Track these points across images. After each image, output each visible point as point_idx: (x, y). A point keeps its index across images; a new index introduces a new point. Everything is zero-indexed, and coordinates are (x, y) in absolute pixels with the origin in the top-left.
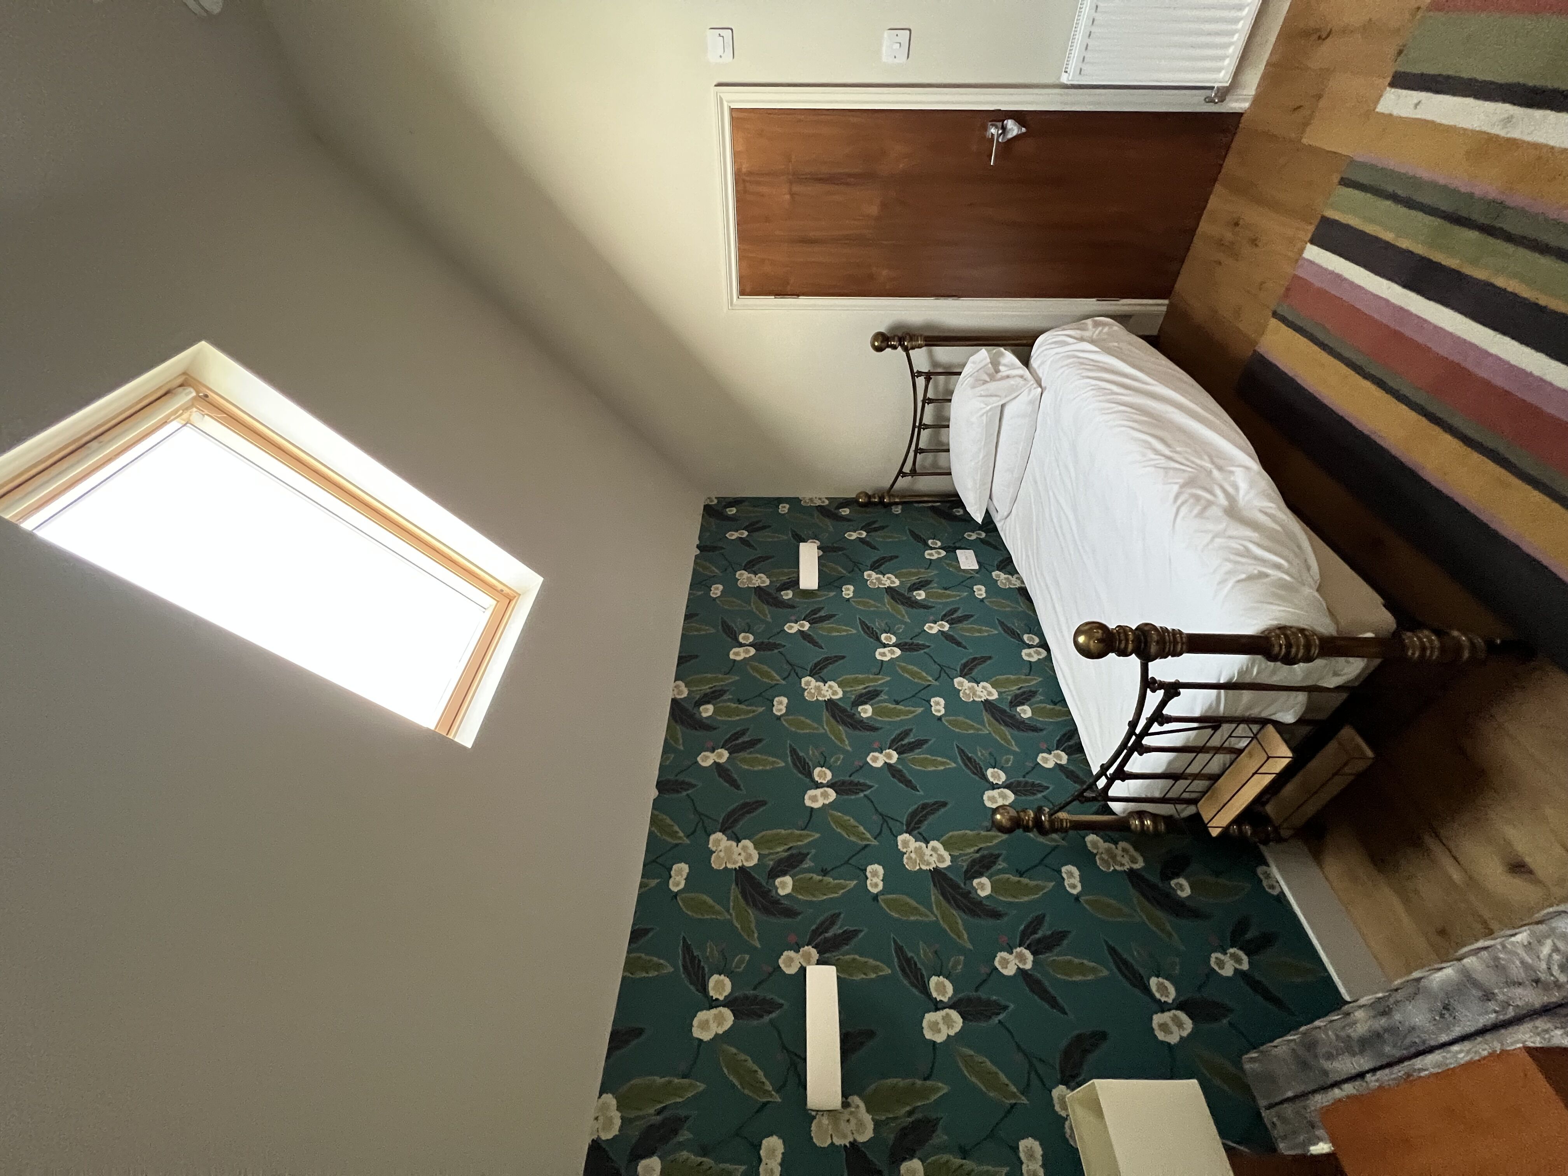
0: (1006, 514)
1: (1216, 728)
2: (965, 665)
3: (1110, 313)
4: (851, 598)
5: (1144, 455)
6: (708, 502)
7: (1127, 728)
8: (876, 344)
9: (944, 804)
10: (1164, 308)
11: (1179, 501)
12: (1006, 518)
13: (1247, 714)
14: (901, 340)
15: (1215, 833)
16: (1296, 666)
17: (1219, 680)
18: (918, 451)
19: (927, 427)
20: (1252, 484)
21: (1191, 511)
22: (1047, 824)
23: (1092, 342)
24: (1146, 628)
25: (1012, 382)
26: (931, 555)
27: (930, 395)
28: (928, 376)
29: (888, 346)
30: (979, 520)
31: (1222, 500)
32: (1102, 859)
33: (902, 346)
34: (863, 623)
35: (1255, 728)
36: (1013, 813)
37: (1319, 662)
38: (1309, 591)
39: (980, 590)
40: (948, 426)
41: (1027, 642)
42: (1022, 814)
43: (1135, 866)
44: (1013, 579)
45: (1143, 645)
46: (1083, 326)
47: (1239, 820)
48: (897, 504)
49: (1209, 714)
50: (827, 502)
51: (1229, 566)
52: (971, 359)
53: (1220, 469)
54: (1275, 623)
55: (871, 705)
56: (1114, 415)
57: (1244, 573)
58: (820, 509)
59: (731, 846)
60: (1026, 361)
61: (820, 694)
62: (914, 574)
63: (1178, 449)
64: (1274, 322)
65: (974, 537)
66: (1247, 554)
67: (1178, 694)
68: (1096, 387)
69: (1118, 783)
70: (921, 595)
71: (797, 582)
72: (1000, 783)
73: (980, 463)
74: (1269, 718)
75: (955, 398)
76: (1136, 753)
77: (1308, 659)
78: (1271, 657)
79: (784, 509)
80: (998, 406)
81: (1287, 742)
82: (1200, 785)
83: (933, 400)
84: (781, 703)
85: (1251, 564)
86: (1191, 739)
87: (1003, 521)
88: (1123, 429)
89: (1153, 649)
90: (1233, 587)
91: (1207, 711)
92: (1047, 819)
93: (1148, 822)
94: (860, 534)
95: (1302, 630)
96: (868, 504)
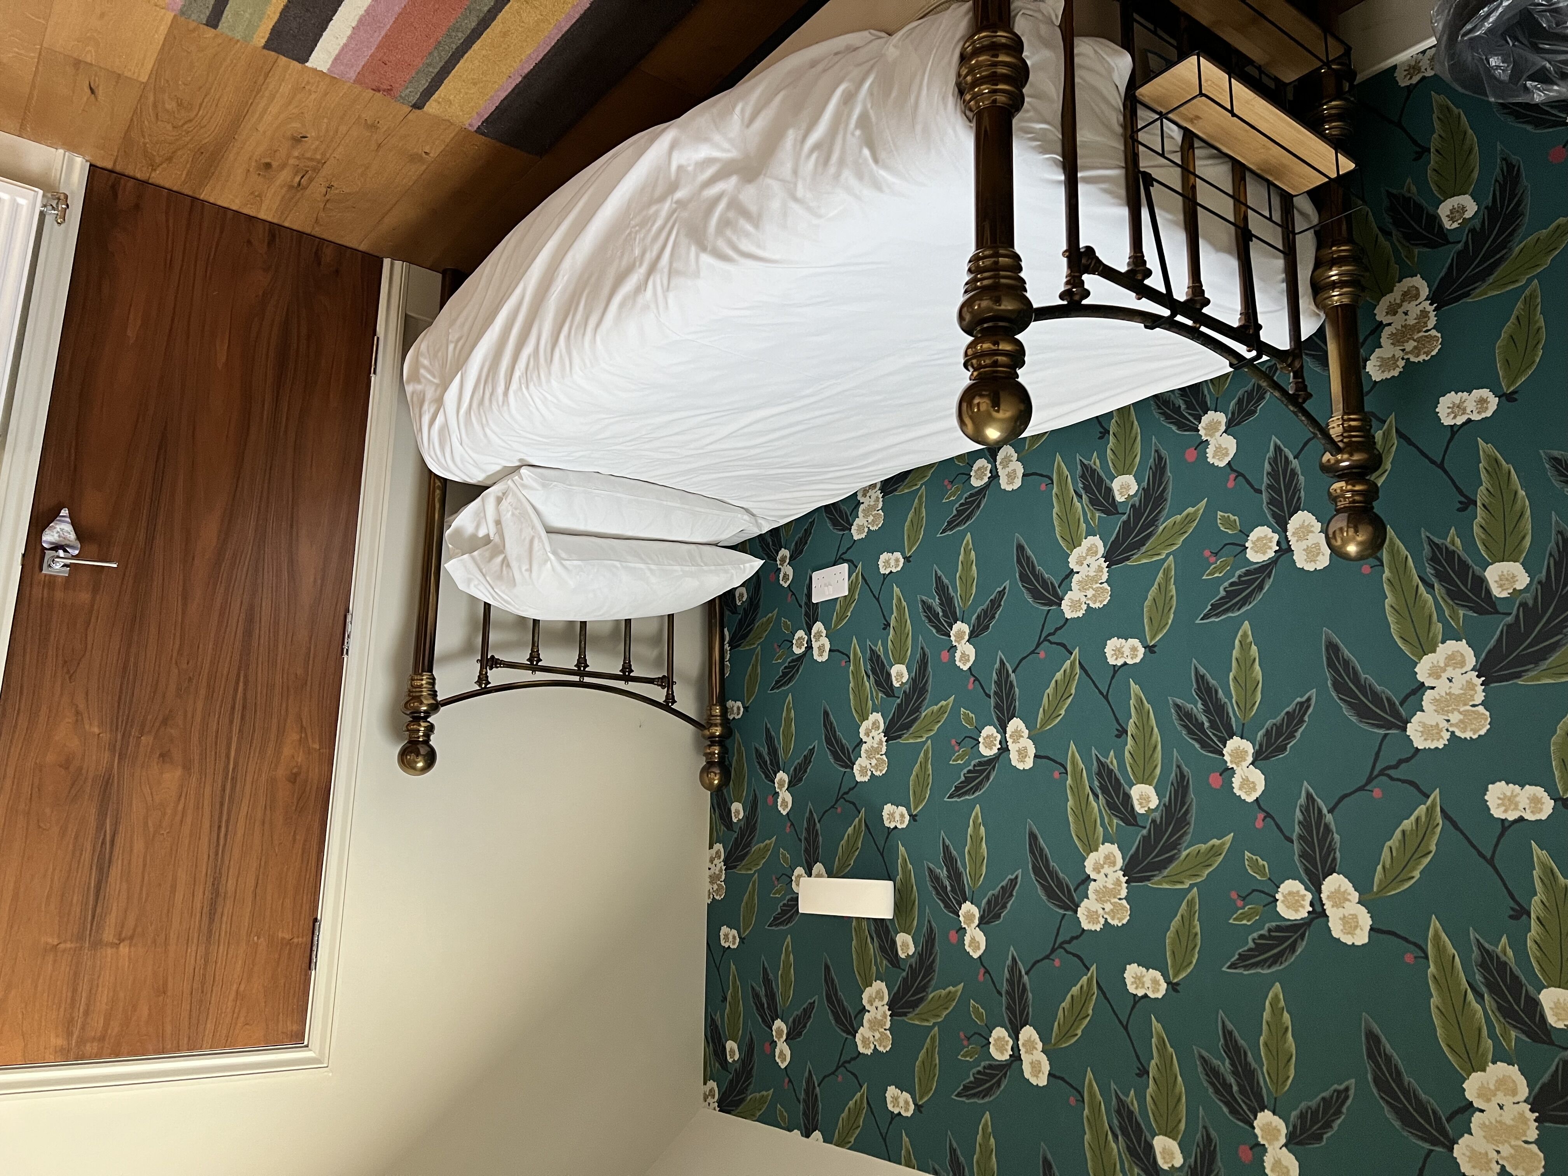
0: (746, 517)
1: (1149, 180)
2: (1036, 595)
3: (398, 356)
4: (908, 810)
5: (646, 307)
6: (713, 1101)
7: (1159, 332)
8: (420, 765)
9: (1332, 648)
10: (398, 264)
11: (731, 253)
12: (753, 515)
13: (1119, 130)
14: (417, 718)
15: (1347, 165)
16: (1029, 62)
17: (1059, 182)
18: (626, 675)
19: (582, 661)
20: (701, 138)
21: (747, 235)
22: (1356, 457)
23: (445, 386)
24: (968, 317)
25: (507, 518)
26: (821, 649)
27: (523, 657)
28: (489, 662)
29: (427, 742)
30: (757, 564)
31: (729, 185)
32: (1417, 351)
33: (428, 714)
34: (959, 791)
35: (1144, 116)
36: (1340, 522)
37: (1021, 26)
38: (892, 48)
39: (887, 562)
40: (583, 624)
41: (986, 480)
42: (1341, 504)
43: (1425, 291)
44: (866, 502)
45: (1001, 324)
46: (415, 399)
47: (1314, 125)
48: (725, 711)
49: (1123, 192)
50: (719, 847)
51: (847, 174)
52: (461, 587)
53: (673, 187)
54: (951, 101)
55: (1131, 785)
56: (575, 353)
57: (860, 151)
58: (731, 862)
59: (1483, 1126)
60: (473, 491)
61: (1113, 893)
62: (860, 685)
63: (637, 252)
64: (431, 107)
65: (787, 570)
66: (825, 148)
67: (1090, 250)
68: (524, 381)
69: (1264, 336)
70: (900, 674)
71: (879, 923)
72: (1276, 537)
73: (653, 567)
74: (1123, 94)
75: (532, 613)
76: (1205, 310)
77: (1016, 46)
78: (1017, 103)
79: (729, 937)
80: (549, 538)
81: (1170, 64)
82: (1255, 195)
83: (532, 651)
84: (1138, 980)
85: (844, 140)
86: (1169, 216)
87: (760, 521)
88: (598, 338)
89: (1007, 305)
90: (886, 167)
91: (1118, 197)
92: (1346, 456)
93: (1334, 274)
94: (781, 785)
95: (964, 58)
96: (723, 765)
